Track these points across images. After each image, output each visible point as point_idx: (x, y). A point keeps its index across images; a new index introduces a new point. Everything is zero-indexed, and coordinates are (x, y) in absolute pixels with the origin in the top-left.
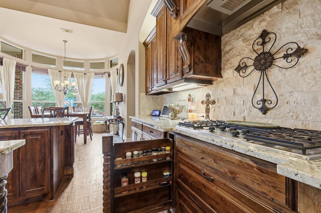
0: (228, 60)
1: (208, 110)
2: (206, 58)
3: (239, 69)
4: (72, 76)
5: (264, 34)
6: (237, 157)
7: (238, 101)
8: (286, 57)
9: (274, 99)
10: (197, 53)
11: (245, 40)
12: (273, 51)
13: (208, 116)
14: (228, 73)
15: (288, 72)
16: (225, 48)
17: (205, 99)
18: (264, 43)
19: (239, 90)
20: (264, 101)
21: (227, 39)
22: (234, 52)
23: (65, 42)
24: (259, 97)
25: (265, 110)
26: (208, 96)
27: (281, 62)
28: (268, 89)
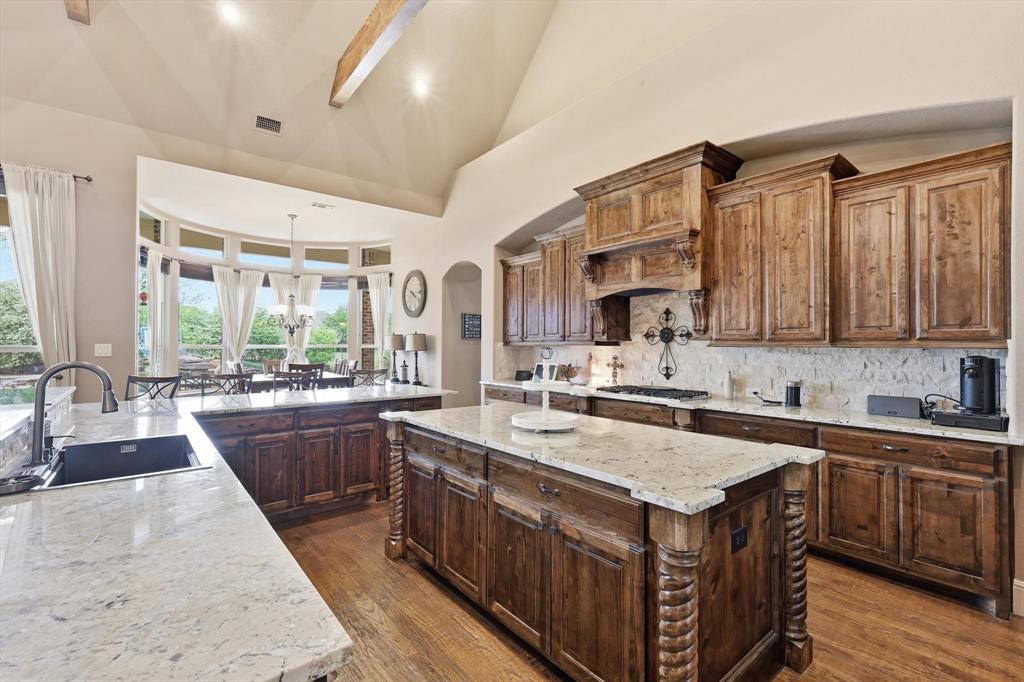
0: (637, 324)
1: (615, 375)
2: (617, 322)
3: (648, 336)
4: (266, 283)
5: (668, 312)
6: (651, 407)
7: (647, 367)
8: (681, 336)
9: (674, 367)
10: (610, 319)
11: (653, 310)
12: (674, 328)
13: (615, 381)
14: (637, 338)
15: (683, 348)
16: (634, 312)
17: (612, 362)
18: (667, 320)
19: (647, 356)
20: (667, 368)
21: (636, 302)
22: (642, 318)
23: (293, 217)
24: (664, 365)
25: (668, 376)
26: (615, 358)
27: (678, 339)
28: (670, 358)
